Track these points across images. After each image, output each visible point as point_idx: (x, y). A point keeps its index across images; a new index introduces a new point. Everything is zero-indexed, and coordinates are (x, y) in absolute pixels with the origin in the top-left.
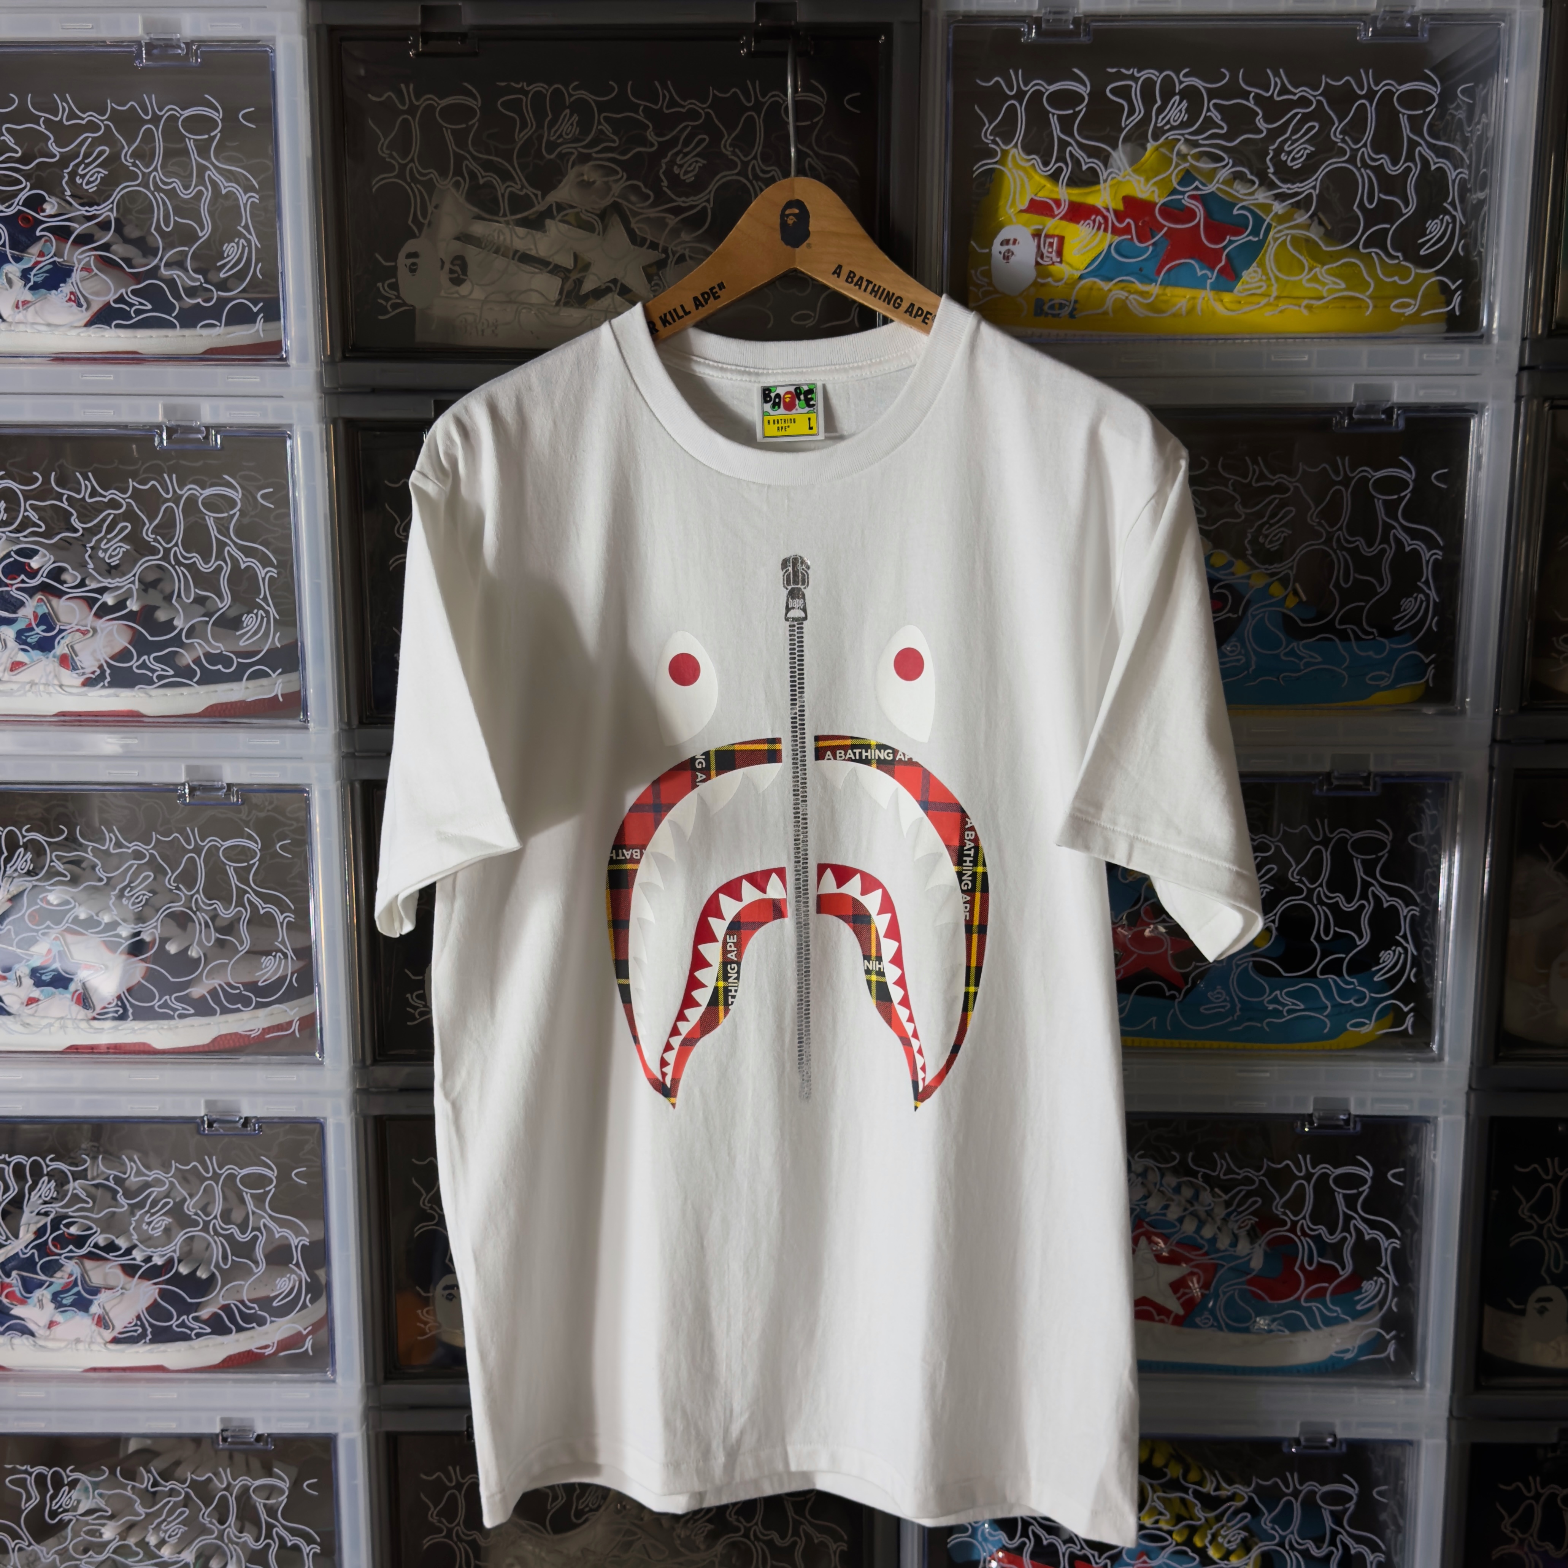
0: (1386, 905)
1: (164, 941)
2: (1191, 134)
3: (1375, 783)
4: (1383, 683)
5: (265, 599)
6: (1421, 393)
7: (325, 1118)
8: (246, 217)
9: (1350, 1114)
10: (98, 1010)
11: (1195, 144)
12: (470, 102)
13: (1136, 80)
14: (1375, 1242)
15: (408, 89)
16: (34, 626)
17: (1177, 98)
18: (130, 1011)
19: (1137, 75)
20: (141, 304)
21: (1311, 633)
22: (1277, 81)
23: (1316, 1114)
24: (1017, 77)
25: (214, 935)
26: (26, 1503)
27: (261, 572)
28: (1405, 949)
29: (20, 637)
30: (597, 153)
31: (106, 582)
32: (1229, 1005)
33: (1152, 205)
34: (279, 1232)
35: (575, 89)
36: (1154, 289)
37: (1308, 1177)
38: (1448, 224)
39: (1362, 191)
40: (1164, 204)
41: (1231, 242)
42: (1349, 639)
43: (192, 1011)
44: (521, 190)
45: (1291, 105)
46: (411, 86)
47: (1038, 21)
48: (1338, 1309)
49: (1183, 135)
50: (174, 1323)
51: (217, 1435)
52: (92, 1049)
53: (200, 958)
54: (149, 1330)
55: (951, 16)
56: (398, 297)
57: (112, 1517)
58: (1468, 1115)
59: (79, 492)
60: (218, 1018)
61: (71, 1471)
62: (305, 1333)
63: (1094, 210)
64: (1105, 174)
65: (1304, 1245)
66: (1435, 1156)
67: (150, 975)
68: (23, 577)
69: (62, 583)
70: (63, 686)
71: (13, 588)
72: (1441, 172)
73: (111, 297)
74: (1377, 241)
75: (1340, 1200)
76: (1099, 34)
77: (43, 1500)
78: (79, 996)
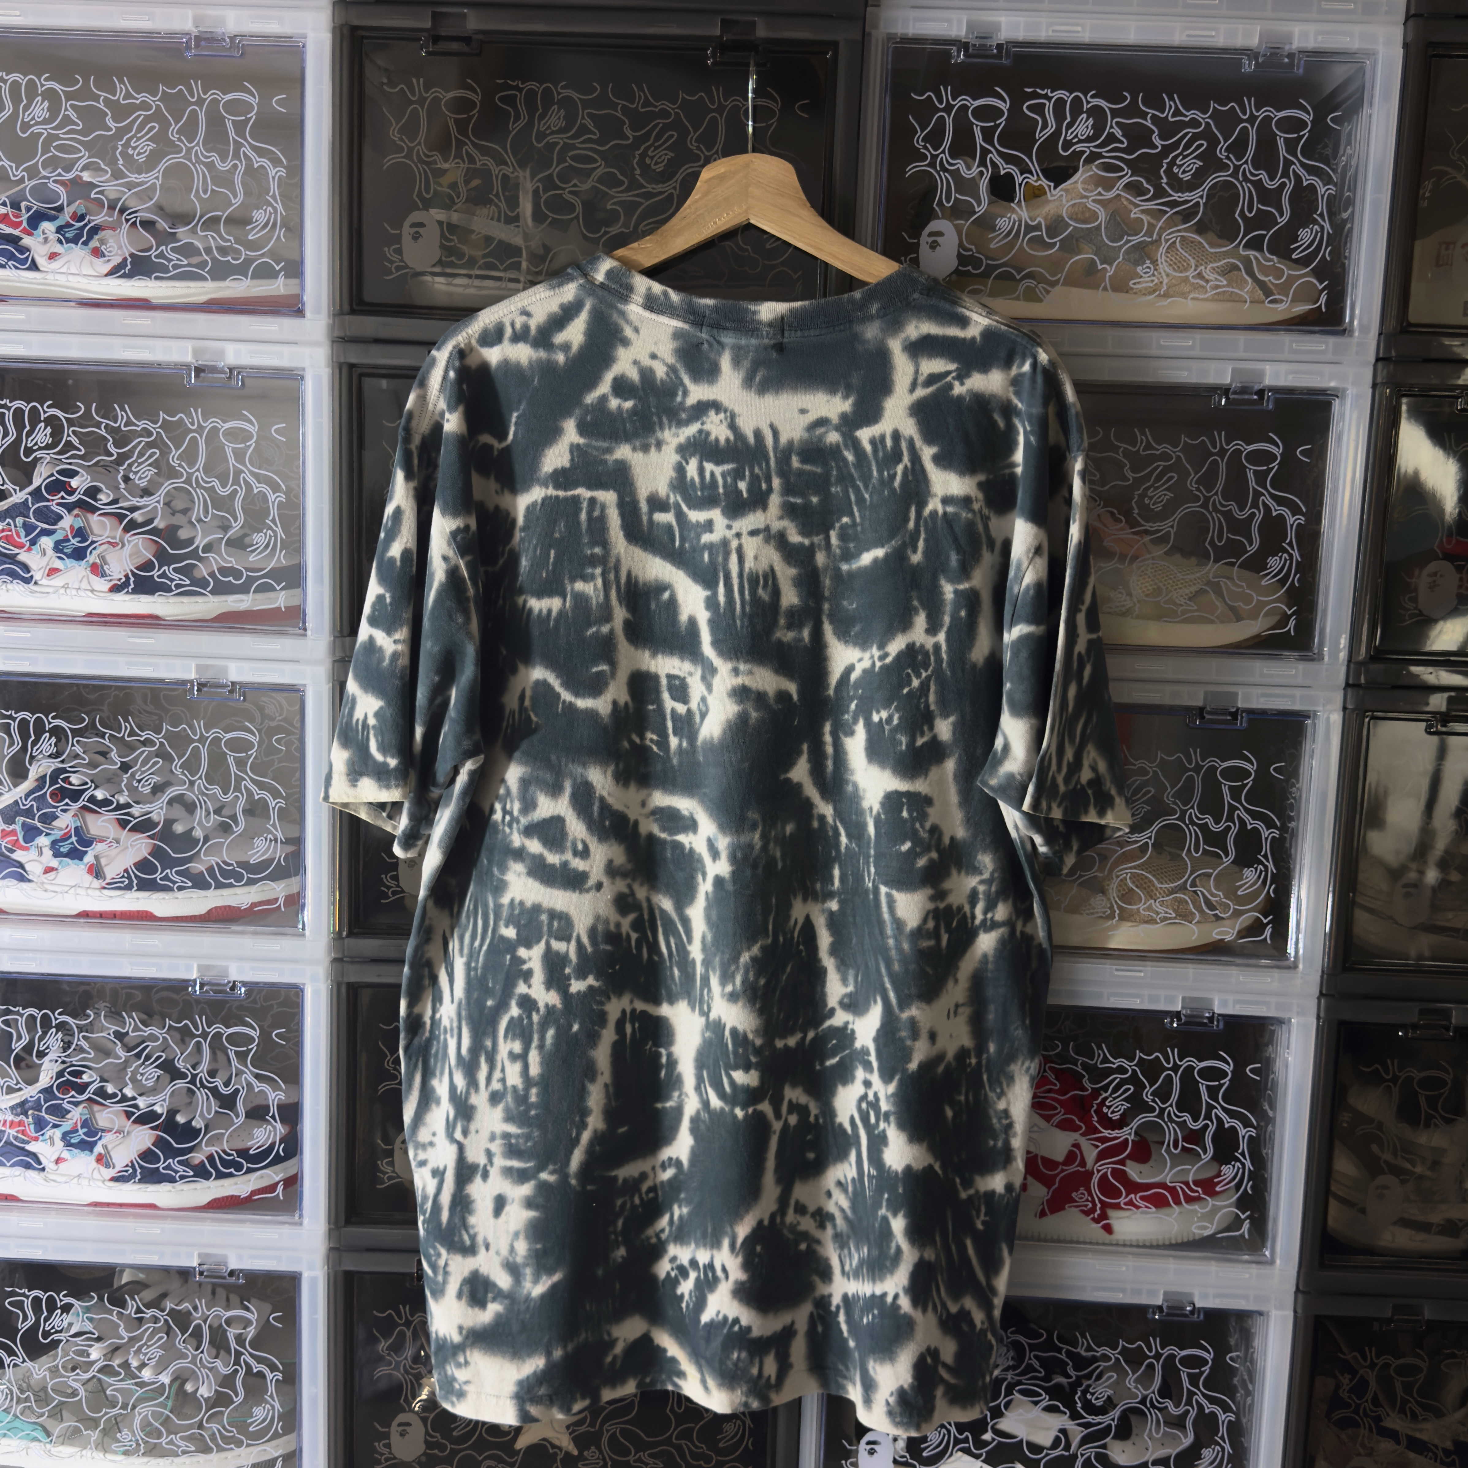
0: (1249, 827)
1: (171, 821)
2: (1096, 147)
3: (1242, 718)
5: (273, 521)
6: (1290, 377)
7: (304, 985)
8: (274, 187)
9: (1213, 1013)
10: (108, 880)
11: (1099, 156)
12: (472, 96)
13: (1049, 99)
14: (1233, 1130)
15: (418, 83)
16: (70, 537)
17: (1084, 116)
18: (136, 882)
19: (1050, 94)
20: (178, 260)
22: (1171, 105)
23: (1184, 1012)
24: (946, 93)
25: (213, 817)
26: (23, 1322)
27: (272, 497)
28: (1266, 867)
29: (58, 547)
30: (580, 143)
31: (135, 501)
32: (1109, 912)
34: (258, 1086)
35: (563, 88)
37: (1175, 1068)
38: (1317, 232)
39: (1243, 202)
41: (1128, 241)
42: (1223, 591)
43: (190, 884)
44: (513, 173)
45: (1182, 125)
46: (421, 80)
47: (966, 45)
49: (1088, 147)
50: (161, 1165)
51: (195, 1269)
52: (101, 915)
53: (200, 837)
54: (139, 1171)
55: (891, 37)
56: (402, 261)
57: (99, 1339)
58: (1318, 1017)
59: (116, 422)
60: (213, 892)
61: (64, 1296)
62: (277, 1179)
64: (1020, 178)
65: (1171, 1131)
66: (1288, 1054)
67: (154, 851)
68: (63, 494)
69: (97, 500)
70: (92, 591)
71: (54, 503)
72: (1312, 188)
73: (153, 253)
74: (1255, 244)
75: (1203, 1090)
76: (1018, 57)
77: (38, 1321)
78: (92, 865)
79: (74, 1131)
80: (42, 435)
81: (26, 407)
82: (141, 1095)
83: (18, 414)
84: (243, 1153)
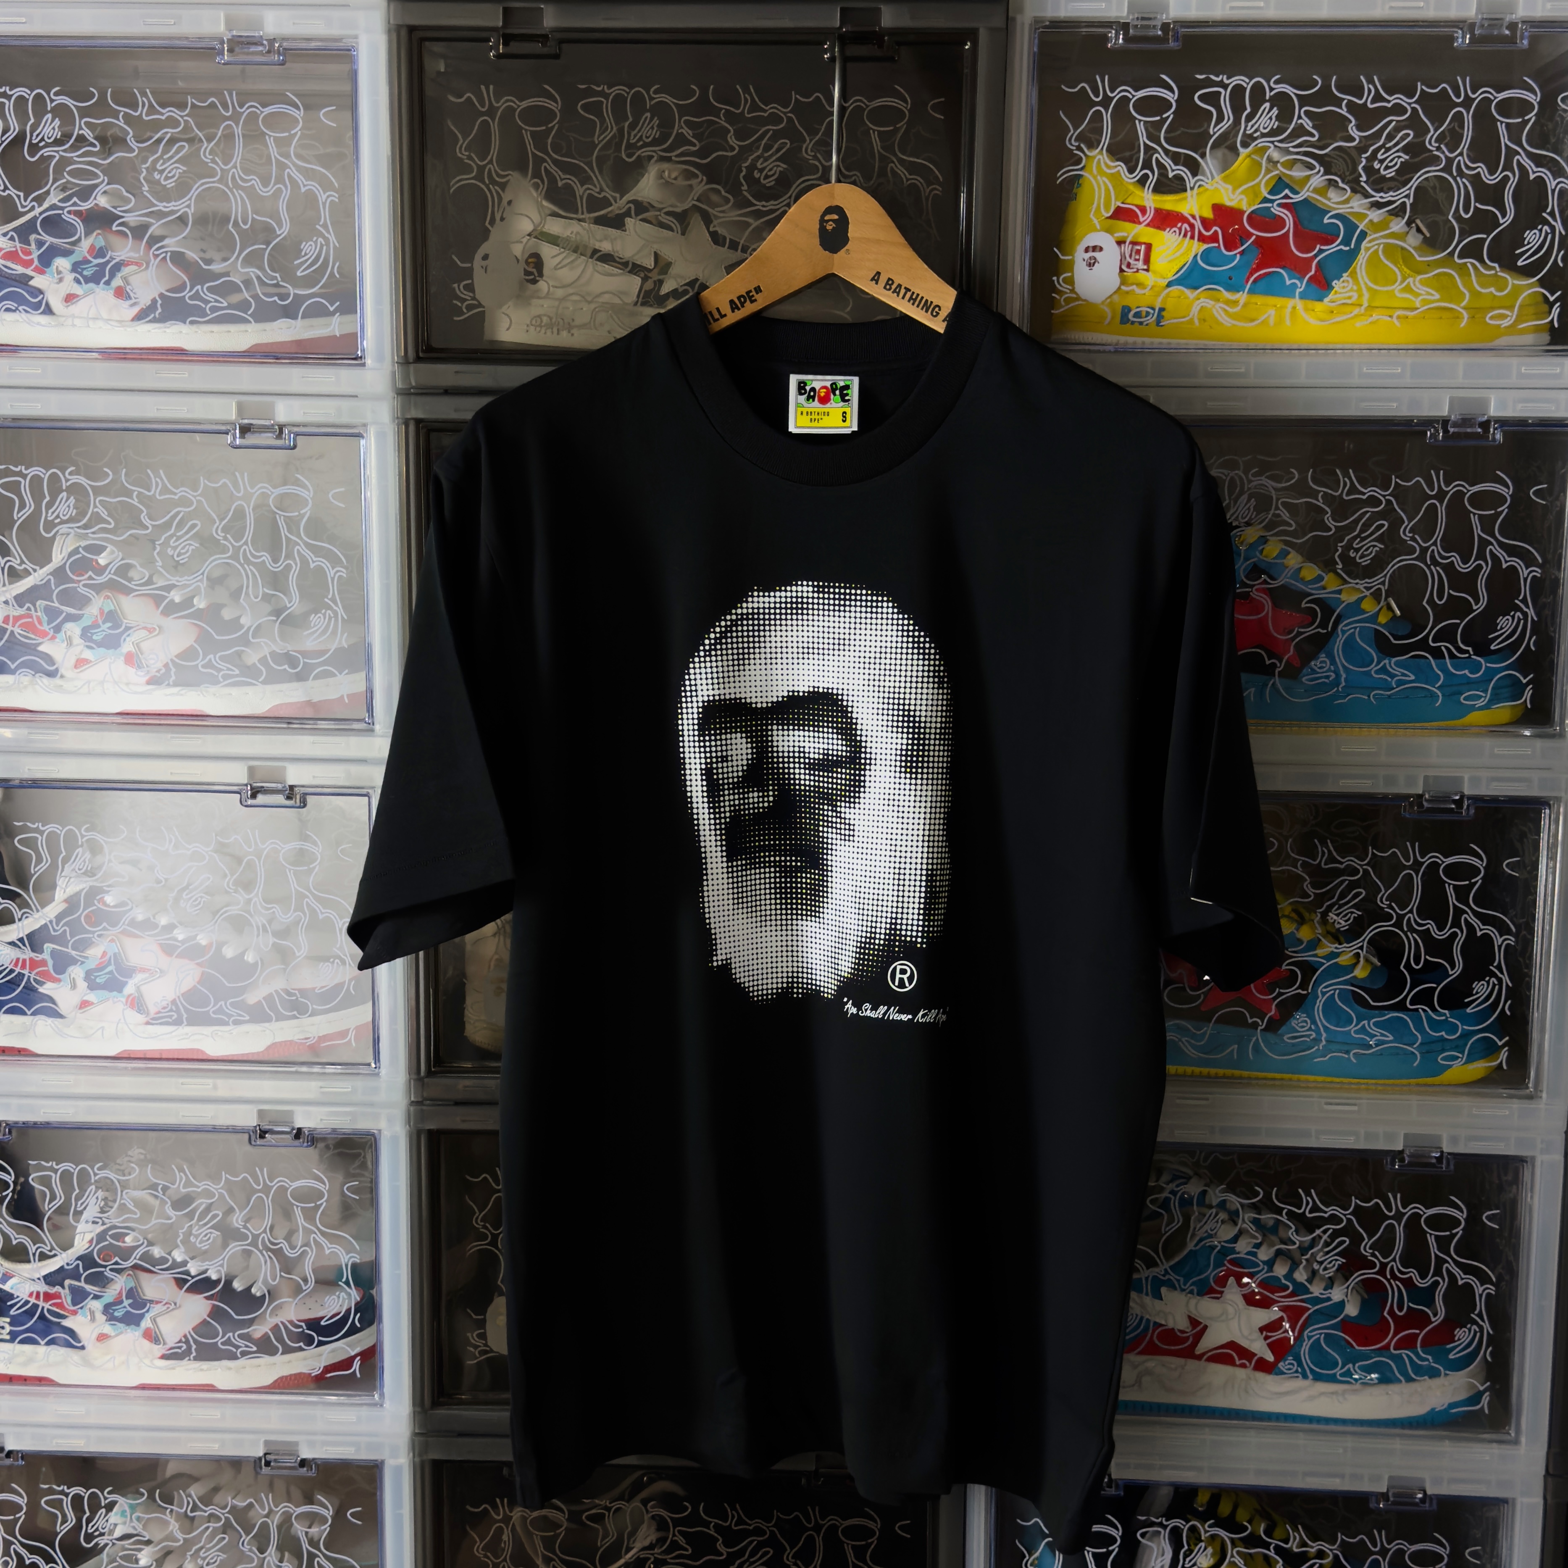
0: (1479, 934)
1: (220, 945)
2: (1280, 141)
3: (1468, 806)
4: (1480, 703)
6: (1519, 407)
7: (380, 1131)
8: (325, 215)
9: (1442, 1152)
10: (152, 1015)
11: (1287, 151)
12: (551, 105)
13: (1225, 87)
14: (1468, 1287)
15: (488, 92)
16: (100, 622)
17: (1267, 105)
18: (185, 1016)
19: (1226, 81)
20: (217, 301)
21: (1403, 650)
22: (1370, 88)
23: (1407, 1152)
24: (1103, 83)
25: (272, 940)
26: (62, 1524)
27: (330, 572)
28: (1500, 981)
29: (85, 634)
30: (676, 156)
31: (174, 580)
32: (1314, 1035)
33: (1242, 212)
34: (329, 1248)
35: (655, 92)
36: (1242, 297)
37: (1399, 1216)
38: (1547, 234)
39: (1458, 200)
40: (1252, 212)
41: (1321, 251)
42: (1444, 658)
43: (247, 1018)
44: (599, 193)
45: (1386, 112)
46: (491, 87)
47: (1125, 26)
48: (1430, 1358)
49: (1272, 142)
50: (219, 1340)
51: (260, 1459)
52: (144, 1056)
53: (256, 963)
54: (194, 1347)
55: (1037, 21)
56: (474, 298)
57: (149, 1543)
59: (149, 491)
60: (275, 1025)
61: (109, 1493)
62: (353, 1354)
63: (1181, 218)
64: (1193, 181)
65: (1394, 1289)
66: (1532, 1197)
67: (204, 979)
68: (90, 573)
69: (130, 580)
70: (127, 684)
71: (80, 584)
72: (1540, 181)
73: (187, 294)
74: (1472, 251)
75: (1432, 1241)
76: (1189, 40)
77: (79, 1520)
78: (133, 999)
79: (118, 1302)
80: (65, 506)
81: (45, 475)
82: (192, 1258)
83: (36, 481)
84: (313, 1324)
